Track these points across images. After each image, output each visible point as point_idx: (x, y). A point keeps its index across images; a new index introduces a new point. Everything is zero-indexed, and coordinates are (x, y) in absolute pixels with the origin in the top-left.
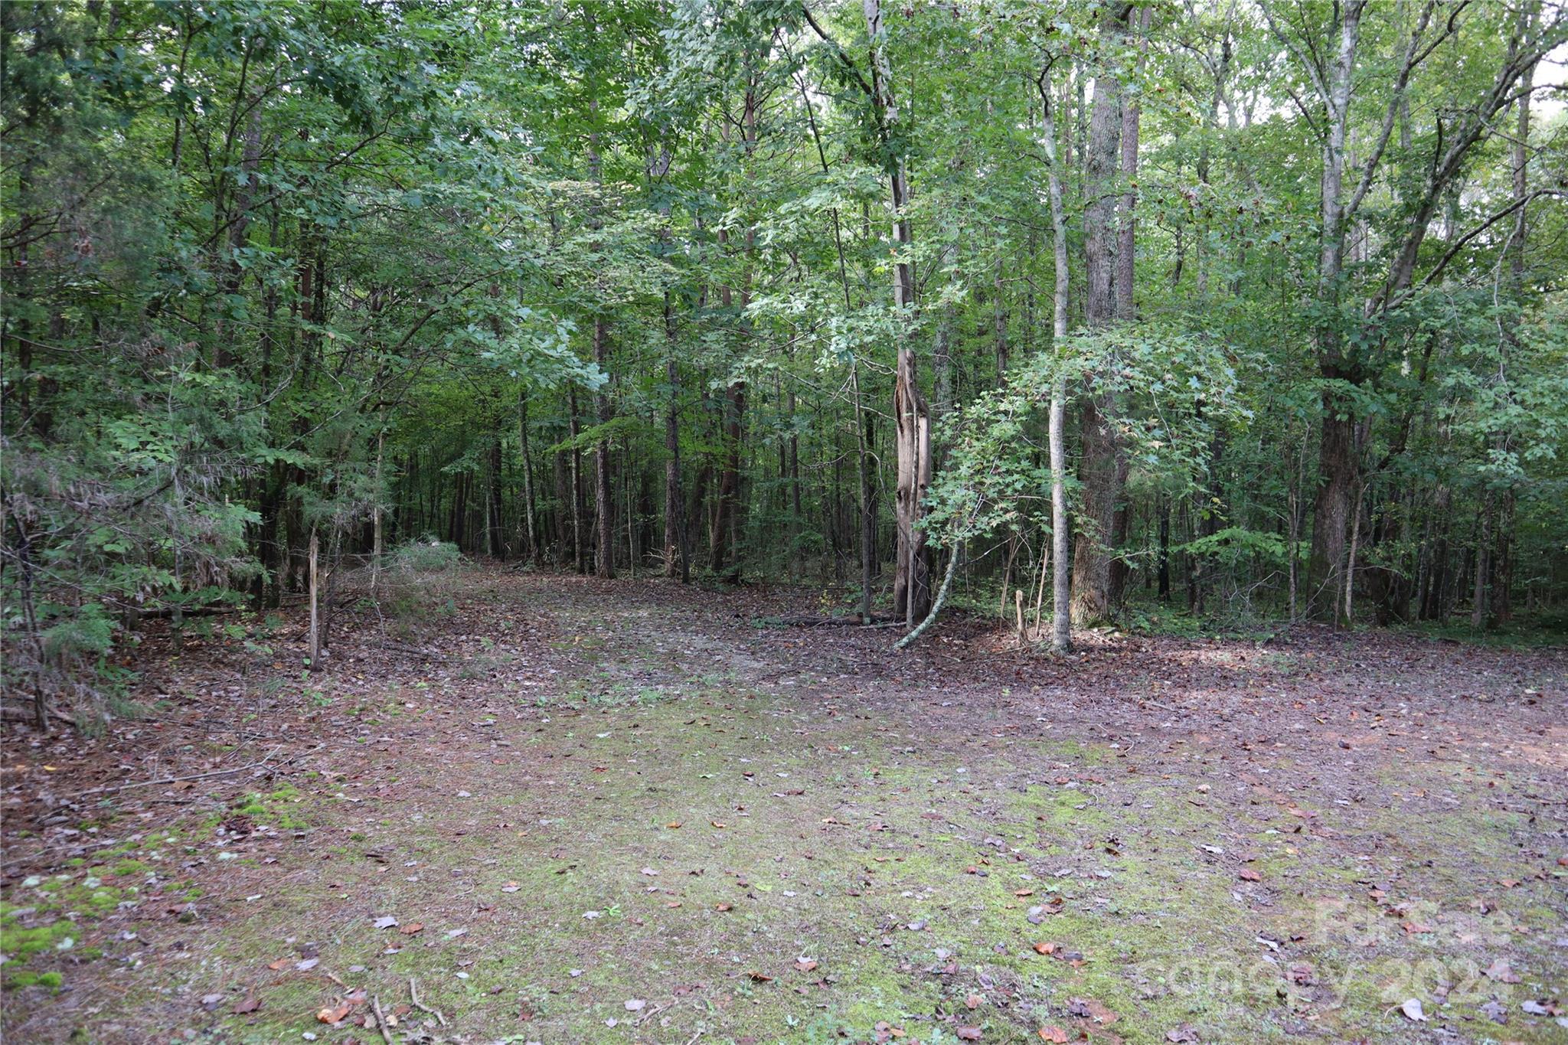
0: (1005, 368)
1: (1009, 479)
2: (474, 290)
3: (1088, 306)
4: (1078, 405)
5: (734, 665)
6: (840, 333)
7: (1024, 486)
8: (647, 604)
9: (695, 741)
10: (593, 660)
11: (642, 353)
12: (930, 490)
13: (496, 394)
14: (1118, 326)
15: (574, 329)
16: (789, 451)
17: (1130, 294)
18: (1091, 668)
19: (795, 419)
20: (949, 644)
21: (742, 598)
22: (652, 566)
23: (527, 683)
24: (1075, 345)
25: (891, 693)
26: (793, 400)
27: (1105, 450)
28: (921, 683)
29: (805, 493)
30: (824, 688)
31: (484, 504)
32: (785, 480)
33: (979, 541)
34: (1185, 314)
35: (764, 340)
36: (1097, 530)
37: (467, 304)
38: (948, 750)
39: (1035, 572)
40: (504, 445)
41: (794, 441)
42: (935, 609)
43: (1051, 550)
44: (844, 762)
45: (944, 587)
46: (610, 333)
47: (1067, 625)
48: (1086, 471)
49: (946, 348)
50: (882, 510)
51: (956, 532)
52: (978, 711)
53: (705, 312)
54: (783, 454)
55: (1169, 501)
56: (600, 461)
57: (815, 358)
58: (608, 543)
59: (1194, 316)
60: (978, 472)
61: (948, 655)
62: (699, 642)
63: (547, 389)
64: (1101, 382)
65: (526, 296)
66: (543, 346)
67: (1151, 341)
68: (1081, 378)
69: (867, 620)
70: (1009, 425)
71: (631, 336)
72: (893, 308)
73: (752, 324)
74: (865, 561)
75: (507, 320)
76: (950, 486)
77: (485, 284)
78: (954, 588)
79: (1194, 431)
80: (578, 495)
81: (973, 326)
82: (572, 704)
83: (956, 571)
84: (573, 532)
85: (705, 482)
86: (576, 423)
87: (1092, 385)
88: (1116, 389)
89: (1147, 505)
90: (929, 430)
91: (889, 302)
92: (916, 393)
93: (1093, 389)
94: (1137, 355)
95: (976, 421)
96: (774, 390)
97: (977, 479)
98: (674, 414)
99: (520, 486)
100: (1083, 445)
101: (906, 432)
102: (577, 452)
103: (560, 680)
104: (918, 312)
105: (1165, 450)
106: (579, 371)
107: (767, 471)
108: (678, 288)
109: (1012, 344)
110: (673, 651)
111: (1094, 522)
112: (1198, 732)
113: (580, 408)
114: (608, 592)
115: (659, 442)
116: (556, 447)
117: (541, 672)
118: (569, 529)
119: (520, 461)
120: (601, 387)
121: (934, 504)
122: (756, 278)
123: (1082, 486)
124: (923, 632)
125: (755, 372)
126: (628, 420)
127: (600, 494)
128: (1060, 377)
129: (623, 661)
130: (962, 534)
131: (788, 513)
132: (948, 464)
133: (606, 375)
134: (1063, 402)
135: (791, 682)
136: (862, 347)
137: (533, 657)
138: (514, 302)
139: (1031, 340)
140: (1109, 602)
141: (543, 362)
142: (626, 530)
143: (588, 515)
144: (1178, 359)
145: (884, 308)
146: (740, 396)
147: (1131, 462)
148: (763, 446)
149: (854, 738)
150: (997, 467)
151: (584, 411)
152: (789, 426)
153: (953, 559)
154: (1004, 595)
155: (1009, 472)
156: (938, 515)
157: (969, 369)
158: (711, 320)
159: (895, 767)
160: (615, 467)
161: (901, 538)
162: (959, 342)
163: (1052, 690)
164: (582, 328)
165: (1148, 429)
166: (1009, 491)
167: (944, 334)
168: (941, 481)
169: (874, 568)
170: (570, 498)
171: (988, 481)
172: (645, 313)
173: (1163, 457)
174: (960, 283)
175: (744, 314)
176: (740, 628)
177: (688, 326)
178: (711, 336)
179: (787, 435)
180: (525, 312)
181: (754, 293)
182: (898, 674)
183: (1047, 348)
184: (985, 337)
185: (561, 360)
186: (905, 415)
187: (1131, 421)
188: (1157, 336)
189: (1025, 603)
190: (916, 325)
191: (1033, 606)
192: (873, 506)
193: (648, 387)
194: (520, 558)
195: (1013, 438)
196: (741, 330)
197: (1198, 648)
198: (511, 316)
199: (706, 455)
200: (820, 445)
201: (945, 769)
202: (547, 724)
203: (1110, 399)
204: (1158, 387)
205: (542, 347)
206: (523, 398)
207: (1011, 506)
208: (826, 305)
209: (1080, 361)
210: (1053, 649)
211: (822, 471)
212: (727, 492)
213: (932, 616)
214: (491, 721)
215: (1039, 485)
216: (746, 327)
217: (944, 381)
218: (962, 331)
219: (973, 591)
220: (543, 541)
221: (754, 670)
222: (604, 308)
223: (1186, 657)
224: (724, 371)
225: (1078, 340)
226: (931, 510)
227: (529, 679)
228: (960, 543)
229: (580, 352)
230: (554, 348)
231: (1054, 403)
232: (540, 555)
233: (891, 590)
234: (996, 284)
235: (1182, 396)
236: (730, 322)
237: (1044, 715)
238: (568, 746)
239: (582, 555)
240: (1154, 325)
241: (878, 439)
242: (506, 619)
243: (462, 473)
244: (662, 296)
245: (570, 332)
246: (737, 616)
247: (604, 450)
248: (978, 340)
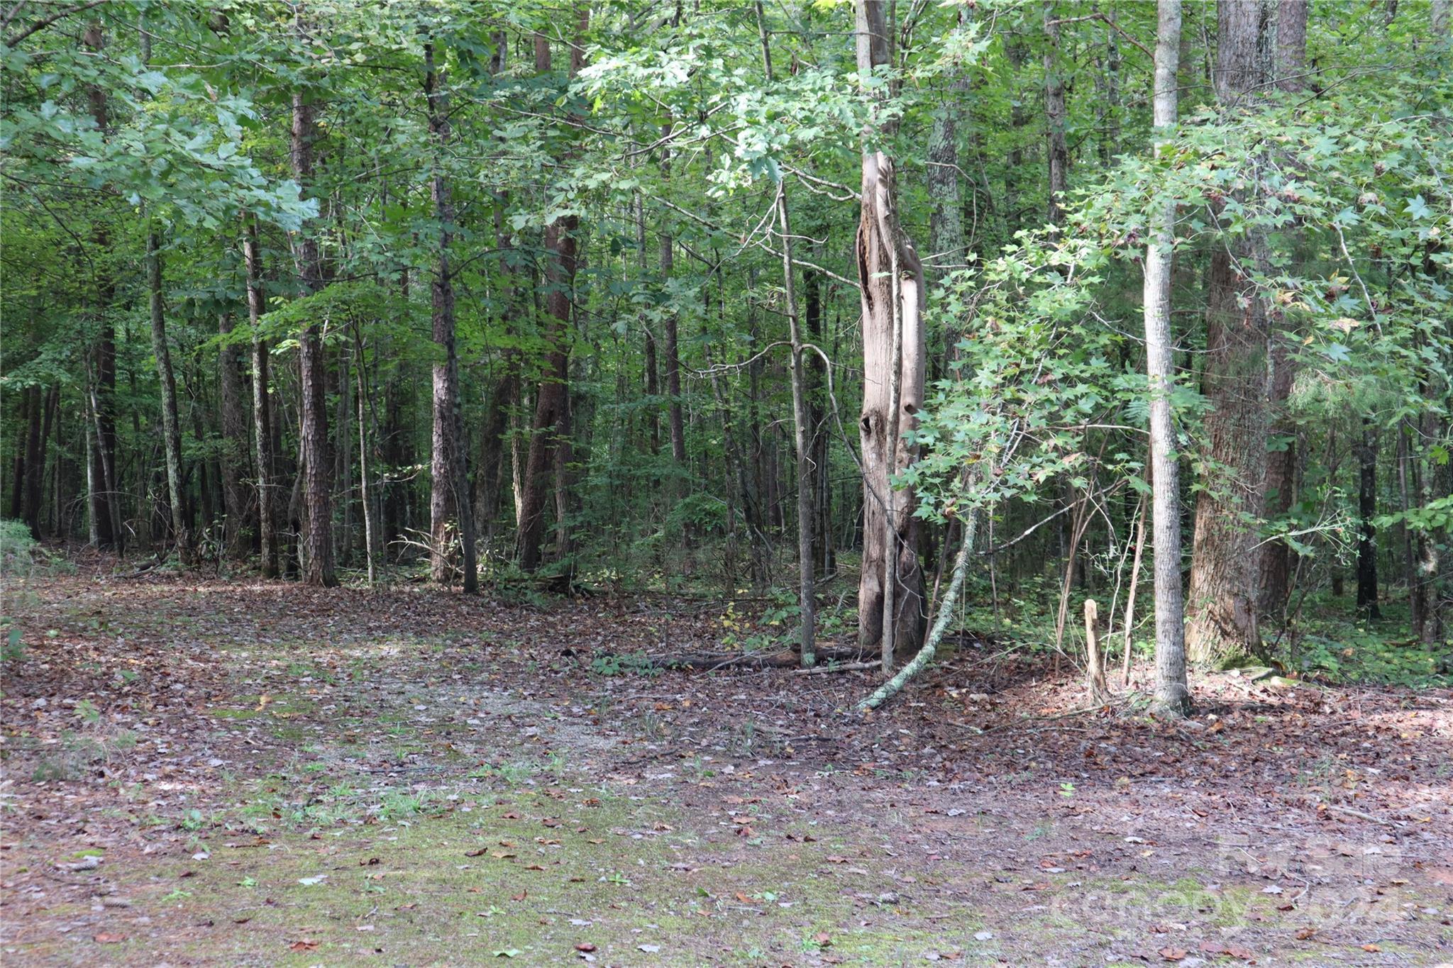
0: (1064, 187)
1: (1068, 394)
2: (52, 35)
3: (1219, 68)
4: (1199, 255)
5: (561, 744)
6: (753, 123)
7: (1098, 407)
8: (397, 634)
9: (485, 888)
10: (294, 740)
11: (385, 160)
12: (921, 415)
13: (102, 239)
14: (1273, 104)
15: (251, 114)
16: (662, 346)
17: (1301, 42)
18: (1226, 743)
19: (671, 285)
20: (962, 701)
21: (577, 621)
22: (409, 563)
23: (166, 786)
24: (1192, 141)
25: (852, 793)
26: (669, 250)
27: (1250, 337)
28: (908, 774)
29: (692, 422)
30: (729, 785)
31: (82, 446)
32: (655, 399)
33: (1015, 511)
34: (1404, 78)
35: (612, 138)
36: (1235, 487)
37: (39, 62)
38: (959, 897)
39: (1121, 565)
40: (121, 335)
41: (672, 325)
42: (934, 635)
43: (1149, 524)
44: (765, 923)
45: (951, 595)
46: (322, 122)
47: (1180, 665)
48: (1214, 377)
49: (951, 149)
50: (837, 453)
51: (973, 490)
52: (1016, 825)
53: (501, 84)
54: (651, 350)
55: (1374, 433)
56: (306, 366)
57: (709, 170)
58: (324, 518)
59: (1425, 82)
60: (1009, 381)
61: (959, 721)
62: (497, 702)
63: (201, 230)
64: (1240, 209)
65: (156, 49)
66: (190, 145)
67: (1336, 132)
68: (1203, 203)
69: (808, 658)
70: (1070, 294)
71: (362, 128)
72: (851, 77)
73: (591, 105)
74: (803, 547)
75: (119, 94)
76: (958, 408)
77: (74, 24)
78: (970, 597)
79: (1419, 299)
80: (266, 428)
81: (1004, 108)
82: (252, 823)
83: (973, 565)
84: (256, 498)
85: (506, 403)
86: (258, 293)
87: (1224, 215)
88: (1269, 221)
89: (1333, 439)
90: (923, 304)
91: (846, 63)
92: (897, 235)
93: (1226, 224)
94: (1309, 158)
95: (1009, 285)
96: (634, 230)
97: (1008, 394)
98: (446, 277)
99: (153, 412)
100: (1209, 330)
101: (879, 307)
102: (263, 349)
103: (229, 779)
104: (901, 83)
105: (1360, 336)
106: (261, 194)
107: (622, 382)
108: (449, 38)
109: (1077, 141)
110: (447, 721)
111: (1229, 471)
112: (1434, 865)
113: (267, 264)
114: (324, 611)
115: (421, 328)
116: (222, 339)
117: (192, 764)
118: (247, 493)
119: (152, 363)
120: (306, 224)
121: (929, 440)
122: (596, 19)
123: (1206, 406)
124: (912, 679)
125: (601, 196)
126: (358, 290)
127: (306, 429)
128: (1164, 200)
129: (351, 740)
130: (981, 495)
131: (660, 460)
132: (955, 366)
133: (313, 203)
134: (1168, 248)
135: (666, 774)
136: (796, 149)
137: (178, 737)
138: (131, 61)
139: (1115, 130)
140: (1262, 620)
141: (191, 177)
142: (356, 494)
143: (284, 467)
144: (1389, 162)
145: (836, 77)
146: (570, 243)
147: (1298, 358)
148: (614, 334)
149: (784, 876)
150: (1046, 371)
151: (275, 271)
152: (660, 298)
153: (968, 543)
154: (1063, 608)
155: (1067, 380)
156: (937, 462)
157: (997, 190)
158: (514, 100)
159: (861, 930)
160: (335, 376)
161: (871, 503)
162: (979, 139)
163: (1153, 785)
164: (269, 112)
165: (1330, 296)
166: (1069, 416)
167: (949, 124)
168: (941, 396)
169: (821, 558)
170: (250, 435)
171: (1029, 398)
172: (388, 85)
173: (1356, 349)
174: (975, 27)
175: (574, 89)
176: (572, 676)
177: (471, 111)
178: (511, 129)
179: (657, 315)
180: (153, 80)
181: (592, 48)
182: (866, 756)
183: (1138, 147)
184: (1026, 128)
185: (227, 174)
186: (875, 276)
187: (1297, 281)
188: (1350, 120)
189: (1102, 623)
190: (895, 108)
191: (1117, 628)
192: (819, 445)
193: (394, 223)
194: (152, 550)
195: (1077, 317)
196: (571, 118)
197: (1432, 707)
198: (128, 89)
199: (508, 353)
200: (719, 333)
201: (954, 934)
202: (203, 863)
203: (1260, 241)
204: (1348, 217)
205: (189, 147)
206: (156, 246)
207: (1073, 443)
208: (728, 71)
209: (1202, 170)
210: (1155, 708)
211: (723, 382)
212: (548, 420)
213: (928, 648)
214: (93, 860)
215: (1126, 404)
216: (578, 111)
217: (950, 212)
218: (983, 119)
219: (1007, 603)
220: (199, 518)
221: (598, 752)
222: (310, 75)
223: (1408, 723)
224: (535, 195)
225: (1197, 132)
226: (925, 451)
227: (169, 777)
228: (980, 514)
229: (264, 158)
230: (214, 151)
231: (1152, 249)
232: (192, 544)
233: (853, 601)
234: (1048, 27)
235: (1396, 234)
236: (548, 104)
237: (1139, 832)
238: (241, 905)
239: (273, 543)
240: (1342, 100)
241: (829, 316)
242: (125, 665)
243: (36, 389)
244: (421, 52)
245: (243, 120)
246: (567, 653)
247: (314, 345)
248: (1013, 134)
